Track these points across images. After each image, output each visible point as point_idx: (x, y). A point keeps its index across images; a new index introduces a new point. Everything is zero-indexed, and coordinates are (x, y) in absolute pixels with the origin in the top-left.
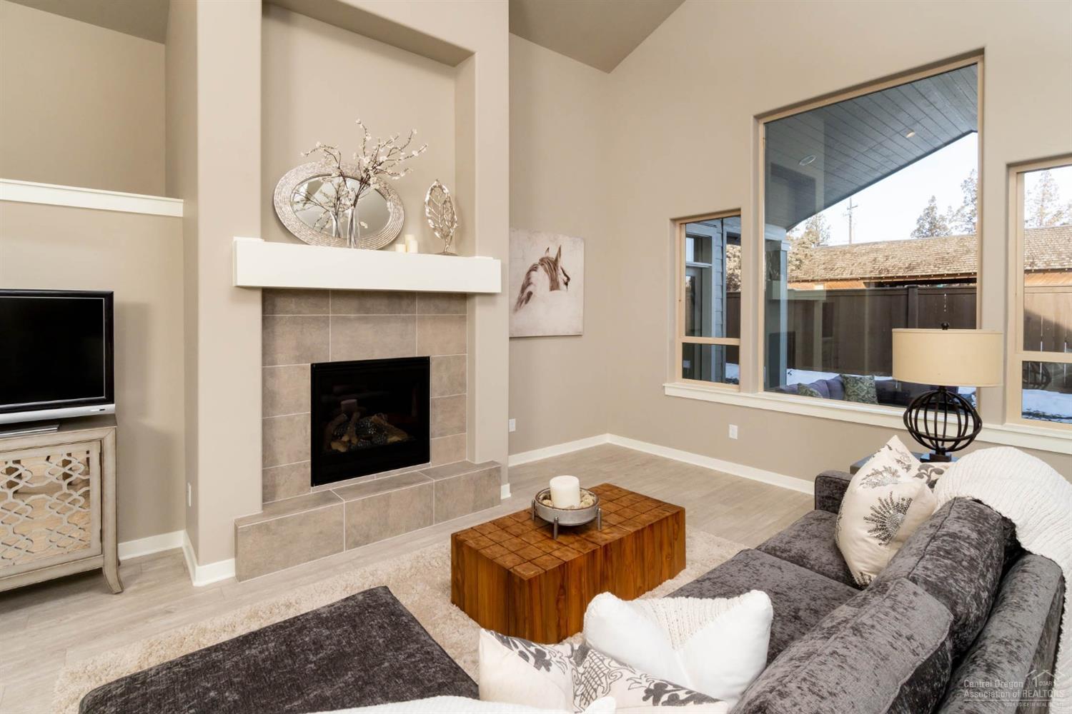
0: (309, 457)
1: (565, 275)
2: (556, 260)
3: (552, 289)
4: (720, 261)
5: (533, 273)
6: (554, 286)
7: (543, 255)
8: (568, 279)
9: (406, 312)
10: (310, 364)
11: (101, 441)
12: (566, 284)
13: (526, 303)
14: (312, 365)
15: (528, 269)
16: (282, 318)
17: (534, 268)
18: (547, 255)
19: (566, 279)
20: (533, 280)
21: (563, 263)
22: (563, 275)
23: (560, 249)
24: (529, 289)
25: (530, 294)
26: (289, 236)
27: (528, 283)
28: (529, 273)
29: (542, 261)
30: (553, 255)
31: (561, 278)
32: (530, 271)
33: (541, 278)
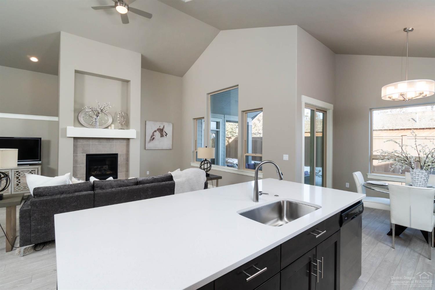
0: (85, 175)
1: (166, 133)
2: (163, 129)
3: (161, 137)
4: (224, 129)
5: (155, 133)
6: (162, 136)
7: (158, 128)
8: (167, 134)
9: (111, 143)
10: (85, 154)
11: (38, 168)
12: (166, 135)
13: (152, 140)
14: (86, 154)
15: (153, 132)
16: (79, 144)
17: (155, 131)
18: (160, 128)
19: (166, 134)
20: (154, 134)
21: (165, 130)
22: (165, 133)
23: (164, 126)
24: (153, 137)
25: (154, 138)
26: (82, 125)
27: (153, 135)
28: (153, 133)
29: (158, 129)
30: (162, 127)
31: (164, 134)
32: (154, 132)
33: (158, 134)
